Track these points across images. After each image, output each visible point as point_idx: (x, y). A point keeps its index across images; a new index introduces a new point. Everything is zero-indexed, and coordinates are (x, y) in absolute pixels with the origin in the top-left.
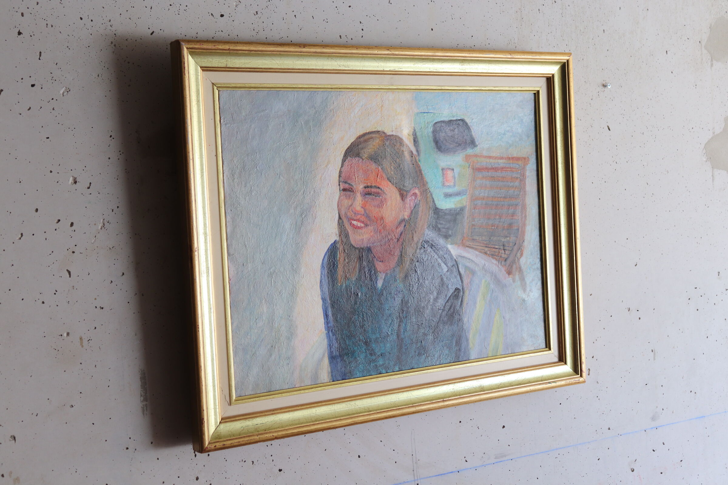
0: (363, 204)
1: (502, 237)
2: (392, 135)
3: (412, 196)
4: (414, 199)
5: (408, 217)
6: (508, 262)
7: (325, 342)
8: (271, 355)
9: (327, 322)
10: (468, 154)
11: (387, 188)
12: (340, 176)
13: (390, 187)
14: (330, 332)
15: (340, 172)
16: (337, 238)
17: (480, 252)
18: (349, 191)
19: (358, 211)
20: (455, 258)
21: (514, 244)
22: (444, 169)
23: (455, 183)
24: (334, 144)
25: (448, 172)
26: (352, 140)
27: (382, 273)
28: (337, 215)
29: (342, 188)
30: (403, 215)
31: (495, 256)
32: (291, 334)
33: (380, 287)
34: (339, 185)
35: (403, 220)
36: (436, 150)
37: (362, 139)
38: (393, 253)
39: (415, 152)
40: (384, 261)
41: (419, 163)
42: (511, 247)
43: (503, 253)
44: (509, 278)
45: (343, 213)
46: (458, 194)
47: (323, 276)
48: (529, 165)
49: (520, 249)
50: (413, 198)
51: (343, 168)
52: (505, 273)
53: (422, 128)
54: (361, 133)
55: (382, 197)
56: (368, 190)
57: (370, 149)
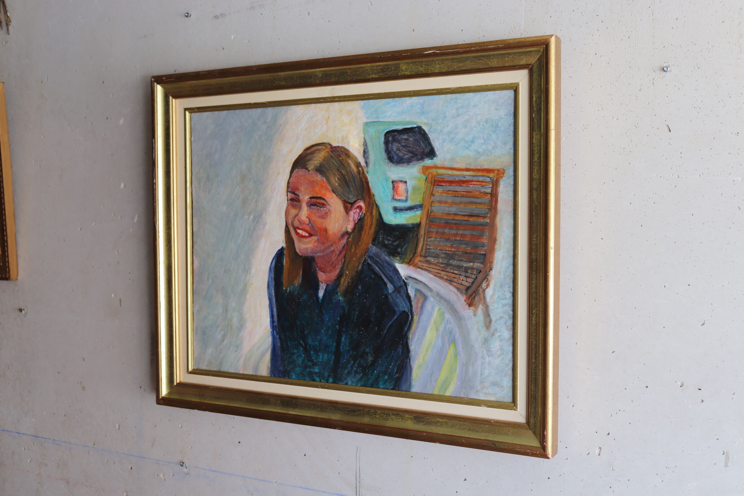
0: (308, 214)
1: (464, 262)
2: (338, 147)
3: (356, 208)
4: (358, 212)
5: (351, 230)
6: (470, 292)
7: (270, 340)
8: (223, 340)
9: (272, 322)
10: (426, 165)
11: (331, 200)
12: (288, 187)
13: (334, 199)
14: (275, 331)
15: (288, 183)
16: (284, 245)
17: (435, 276)
18: (296, 201)
19: (303, 221)
20: (404, 278)
21: (479, 271)
22: (395, 181)
23: (407, 197)
24: (283, 157)
25: (399, 185)
26: (300, 152)
27: (323, 283)
28: (285, 223)
29: (289, 198)
30: (346, 228)
31: (453, 282)
32: (241, 327)
33: (321, 297)
34: (287, 195)
35: (347, 233)
36: (387, 161)
37: (309, 151)
38: (334, 265)
39: (363, 163)
40: (326, 272)
41: (367, 175)
42: (475, 274)
43: (465, 281)
44: (469, 310)
45: (290, 221)
46: (410, 208)
47: (270, 278)
48: (504, 178)
49: (486, 278)
50: (358, 210)
51: (291, 179)
52: (465, 303)
53: (372, 138)
54: (308, 145)
55: (326, 208)
56: (314, 201)
57: (316, 160)
